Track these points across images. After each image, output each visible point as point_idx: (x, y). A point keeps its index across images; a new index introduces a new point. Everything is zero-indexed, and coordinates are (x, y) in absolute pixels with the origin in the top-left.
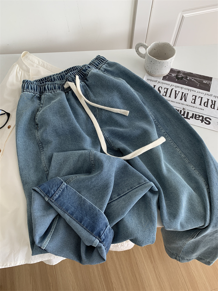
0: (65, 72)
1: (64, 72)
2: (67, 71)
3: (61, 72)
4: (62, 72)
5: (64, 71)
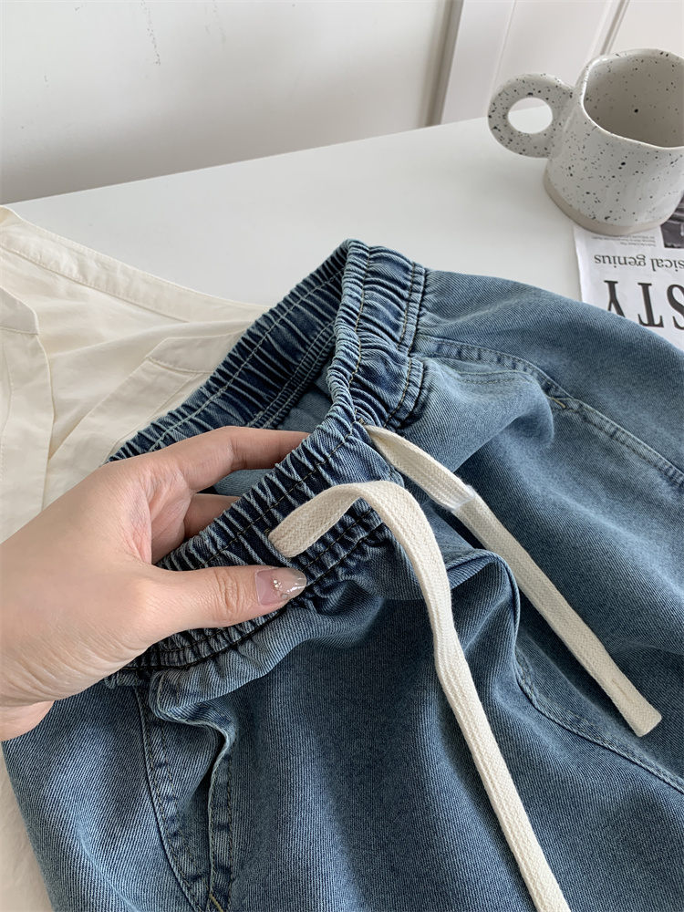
0: (213, 393)
1: (208, 394)
2: (221, 384)
3: (191, 400)
4: (201, 396)
5: (208, 387)
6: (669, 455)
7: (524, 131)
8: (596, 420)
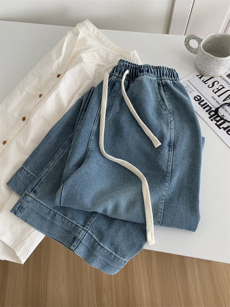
6: (175, 141)
7: (194, 48)
8: (172, 124)
